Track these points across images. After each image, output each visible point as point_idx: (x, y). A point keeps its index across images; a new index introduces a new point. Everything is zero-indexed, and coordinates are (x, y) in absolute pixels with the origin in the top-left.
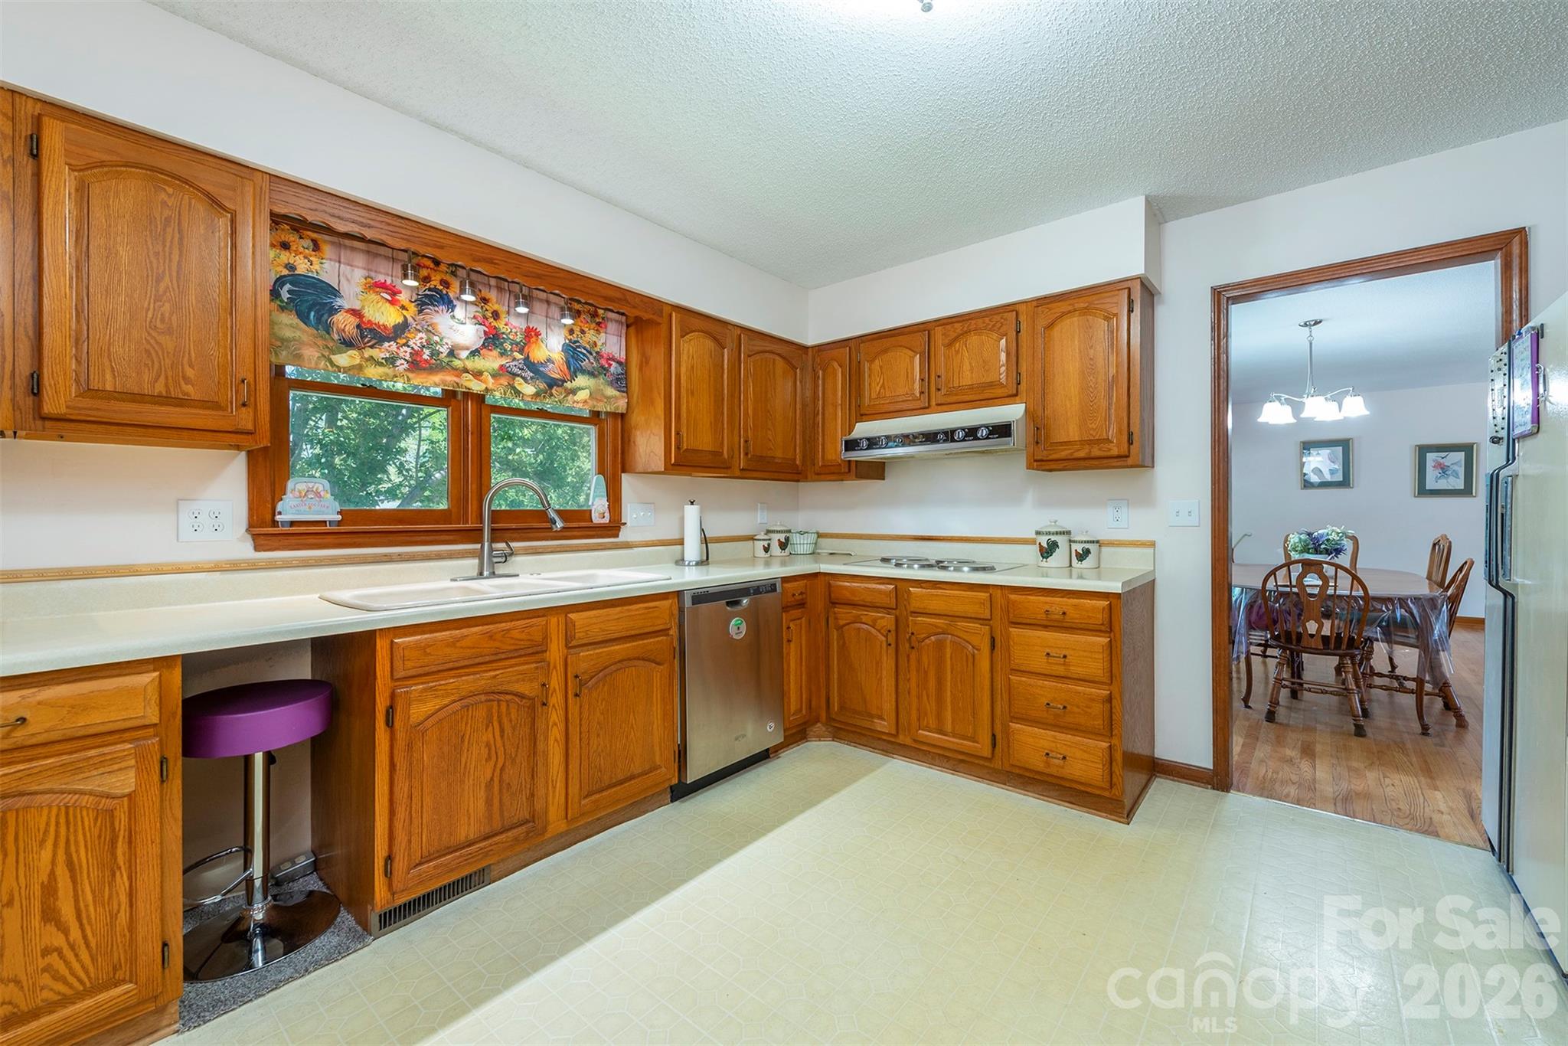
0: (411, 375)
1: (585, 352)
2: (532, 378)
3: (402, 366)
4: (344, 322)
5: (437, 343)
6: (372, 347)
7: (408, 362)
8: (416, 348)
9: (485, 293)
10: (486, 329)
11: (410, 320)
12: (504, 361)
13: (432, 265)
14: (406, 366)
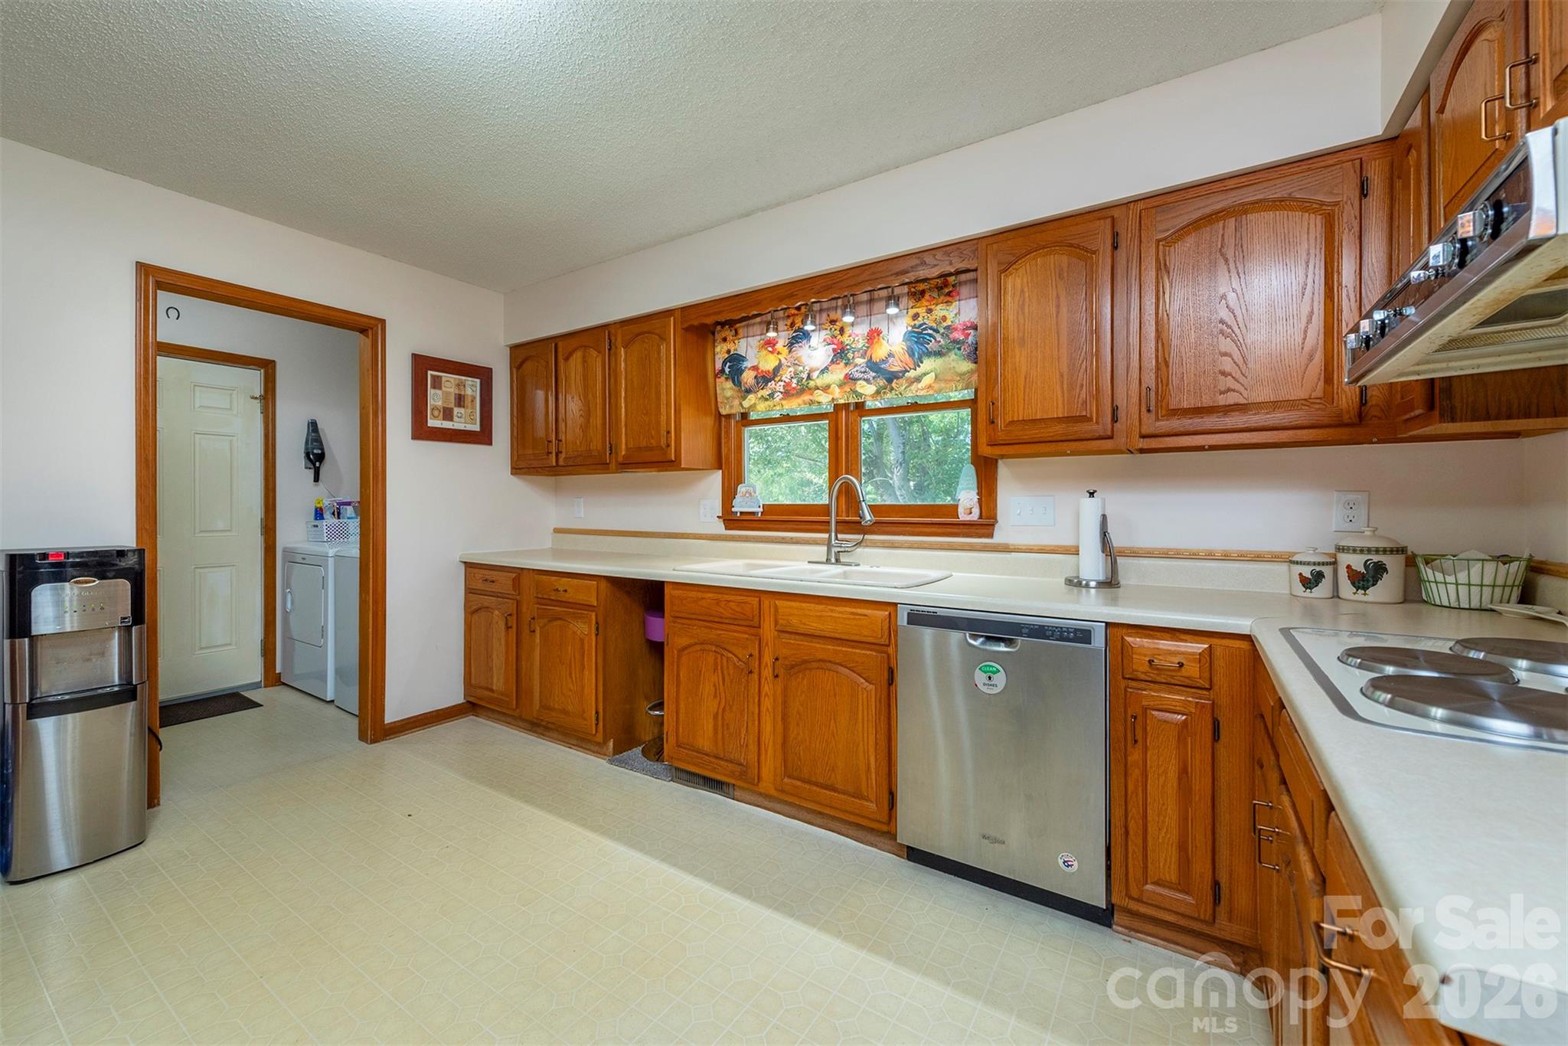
0: (784, 402)
1: (930, 332)
2: (874, 378)
3: (778, 396)
4: (748, 377)
5: (801, 372)
6: (762, 389)
7: (782, 393)
8: (787, 381)
9: (833, 316)
10: (835, 347)
11: (783, 361)
12: (847, 371)
13: (796, 312)
14: (781, 396)
